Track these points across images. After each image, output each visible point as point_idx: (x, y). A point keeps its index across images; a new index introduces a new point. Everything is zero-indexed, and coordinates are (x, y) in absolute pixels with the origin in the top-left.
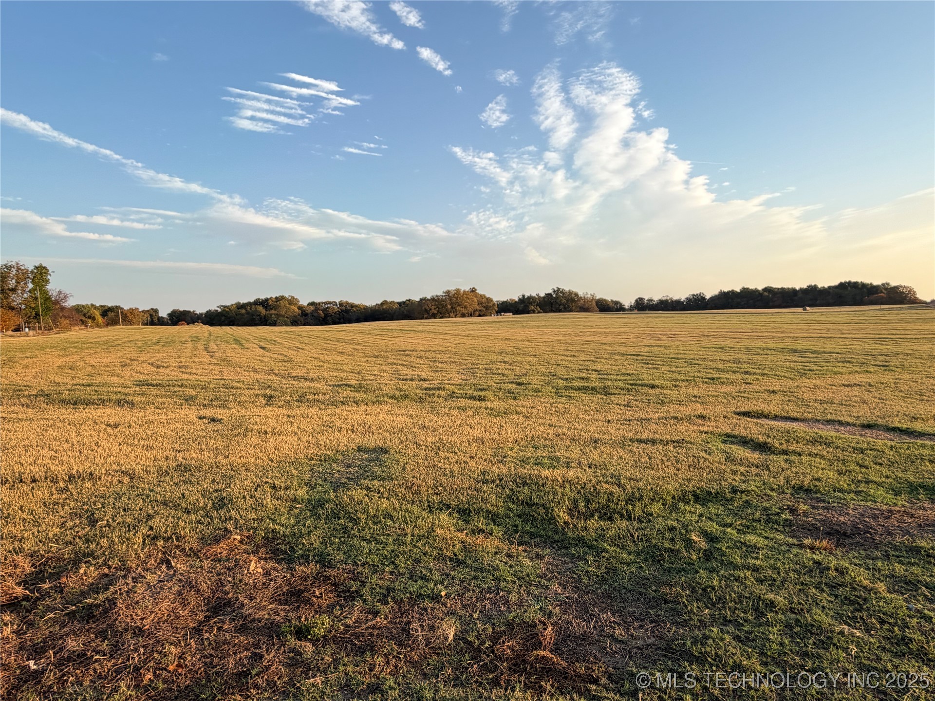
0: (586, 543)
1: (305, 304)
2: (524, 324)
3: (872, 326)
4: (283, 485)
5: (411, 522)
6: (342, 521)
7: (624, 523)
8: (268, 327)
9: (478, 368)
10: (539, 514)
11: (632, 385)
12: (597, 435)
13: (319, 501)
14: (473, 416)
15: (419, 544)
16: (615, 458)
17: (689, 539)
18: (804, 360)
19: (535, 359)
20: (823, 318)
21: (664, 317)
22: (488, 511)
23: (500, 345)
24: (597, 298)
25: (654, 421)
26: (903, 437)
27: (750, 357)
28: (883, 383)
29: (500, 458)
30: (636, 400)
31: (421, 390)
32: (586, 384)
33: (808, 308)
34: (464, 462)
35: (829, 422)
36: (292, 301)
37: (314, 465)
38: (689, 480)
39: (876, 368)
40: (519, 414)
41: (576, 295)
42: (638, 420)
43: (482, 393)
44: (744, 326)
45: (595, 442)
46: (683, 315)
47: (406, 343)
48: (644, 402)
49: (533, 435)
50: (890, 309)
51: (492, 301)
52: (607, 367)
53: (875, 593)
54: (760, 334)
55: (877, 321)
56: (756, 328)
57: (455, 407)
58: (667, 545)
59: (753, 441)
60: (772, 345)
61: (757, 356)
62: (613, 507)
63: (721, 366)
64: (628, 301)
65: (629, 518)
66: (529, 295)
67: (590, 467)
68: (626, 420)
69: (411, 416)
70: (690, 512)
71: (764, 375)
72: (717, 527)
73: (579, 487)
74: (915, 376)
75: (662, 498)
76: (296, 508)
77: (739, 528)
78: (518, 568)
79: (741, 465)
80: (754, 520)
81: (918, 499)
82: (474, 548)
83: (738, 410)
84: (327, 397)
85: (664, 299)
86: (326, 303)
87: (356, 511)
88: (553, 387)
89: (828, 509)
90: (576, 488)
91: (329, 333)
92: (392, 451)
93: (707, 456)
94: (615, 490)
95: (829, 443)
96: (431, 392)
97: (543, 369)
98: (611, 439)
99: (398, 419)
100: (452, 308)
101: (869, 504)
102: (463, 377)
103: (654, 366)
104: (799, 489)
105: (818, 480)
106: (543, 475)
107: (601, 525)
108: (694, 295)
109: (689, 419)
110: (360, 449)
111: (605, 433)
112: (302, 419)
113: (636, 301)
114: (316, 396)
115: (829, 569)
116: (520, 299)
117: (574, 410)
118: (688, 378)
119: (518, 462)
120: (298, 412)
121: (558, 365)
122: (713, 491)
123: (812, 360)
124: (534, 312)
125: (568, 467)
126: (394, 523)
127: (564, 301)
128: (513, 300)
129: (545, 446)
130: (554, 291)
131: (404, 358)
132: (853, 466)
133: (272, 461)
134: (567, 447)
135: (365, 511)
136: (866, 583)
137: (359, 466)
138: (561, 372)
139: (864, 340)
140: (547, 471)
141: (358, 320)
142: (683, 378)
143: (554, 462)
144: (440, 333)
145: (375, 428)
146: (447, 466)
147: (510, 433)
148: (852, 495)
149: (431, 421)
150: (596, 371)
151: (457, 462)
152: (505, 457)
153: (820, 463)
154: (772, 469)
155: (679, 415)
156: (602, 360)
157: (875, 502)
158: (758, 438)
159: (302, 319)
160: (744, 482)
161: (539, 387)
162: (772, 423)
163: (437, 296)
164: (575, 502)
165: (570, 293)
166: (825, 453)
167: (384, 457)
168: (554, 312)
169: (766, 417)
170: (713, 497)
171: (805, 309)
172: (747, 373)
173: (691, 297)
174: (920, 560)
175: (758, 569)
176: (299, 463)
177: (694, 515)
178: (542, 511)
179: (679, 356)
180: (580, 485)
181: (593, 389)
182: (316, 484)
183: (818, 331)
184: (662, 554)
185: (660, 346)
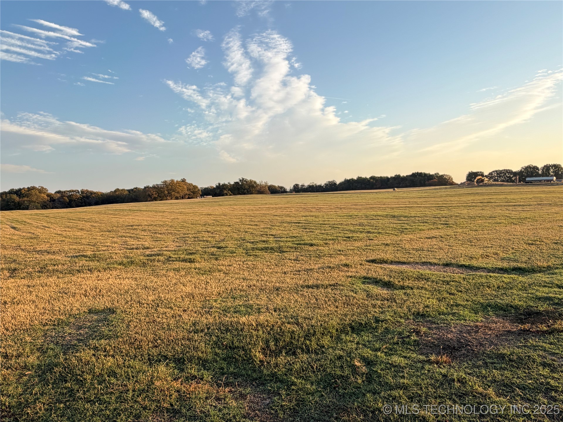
0: (278, 378)
1: (53, 193)
2: (221, 203)
3: (433, 199)
4: (15, 353)
5: (133, 377)
6: (68, 385)
7: (305, 357)
8: (21, 211)
9: (188, 237)
10: (240, 356)
11: (298, 244)
12: (277, 284)
13: (49, 365)
14: (185, 275)
15: (139, 399)
16: (293, 302)
17: (354, 365)
18: (400, 222)
19: (229, 228)
20: (405, 195)
21: (312, 197)
22: (199, 358)
23: (204, 219)
24: (269, 184)
25: (315, 270)
26: (468, 271)
27: (369, 221)
28: (448, 235)
29: (207, 309)
30: (302, 256)
31: (145, 256)
32: (266, 246)
33: (396, 189)
34: (178, 315)
35: (424, 263)
36: (42, 190)
37: (47, 330)
38: (346, 315)
39: (442, 226)
40: (220, 271)
41: (255, 182)
42: (305, 271)
43: (192, 257)
44: (361, 201)
45: (277, 290)
46: (324, 195)
47: (134, 220)
48: (307, 257)
49: (231, 288)
50: (440, 189)
51: (197, 187)
52: (279, 232)
53: (489, 398)
54: (371, 206)
55: (436, 196)
56: (369, 202)
57: (171, 269)
58: (339, 373)
59: (381, 280)
60: (380, 213)
61: (373, 221)
62: (295, 343)
63: (352, 228)
64: (289, 187)
65: (308, 352)
66: (223, 183)
67: (275, 311)
68: (297, 271)
69: (136, 279)
70: (350, 341)
71: (379, 233)
72: (371, 352)
73: (269, 329)
74: (464, 230)
75: (329, 332)
76: (26, 375)
77: (385, 351)
78: (225, 411)
79: (377, 300)
80: (394, 344)
81: (489, 315)
82: (188, 396)
83: (368, 259)
84: (66, 267)
85: (311, 185)
86: (70, 191)
87: (83, 372)
88: (244, 249)
89: (439, 329)
90: (266, 329)
91: (73, 214)
92: (118, 311)
93: (355, 295)
94: (295, 328)
95: (428, 278)
96: (152, 258)
97: (236, 236)
98: (288, 287)
99: (125, 282)
100: (168, 193)
101: (462, 322)
102: (178, 244)
103: (310, 230)
104: (418, 315)
105: (427, 306)
106: (241, 322)
107: (288, 360)
108: (329, 182)
109: (338, 267)
110: (90, 311)
111: (283, 282)
112: (41, 288)
113: (294, 186)
114: (56, 267)
115: (453, 380)
116: (217, 186)
117: (260, 266)
118: (333, 238)
119: (221, 312)
120: (38, 281)
121: (246, 232)
122: (363, 323)
123: (405, 222)
124: (227, 195)
125: (259, 313)
126: (118, 380)
127: (247, 187)
128: (212, 187)
129: (241, 296)
130: (240, 181)
131: (132, 231)
132: (446, 295)
133: (7, 330)
134: (257, 296)
135: (91, 371)
136: (480, 390)
137: (89, 327)
138: (248, 237)
139: (431, 208)
140: (244, 318)
141: (97, 203)
142: (330, 238)
143: (249, 309)
144: (160, 212)
145: (105, 292)
146: (164, 320)
147: (214, 288)
148: (450, 316)
149: (152, 282)
150: (272, 235)
151: (173, 316)
152: (211, 308)
153: (426, 294)
154: (398, 301)
155: (332, 265)
156: (276, 227)
157: (466, 320)
158: (384, 279)
159: (51, 204)
160: (382, 313)
161: (234, 249)
162: (391, 266)
163: (157, 185)
164: (267, 341)
165: (251, 181)
166: (427, 286)
167: (111, 317)
168: (241, 194)
169: (386, 262)
170: (363, 327)
171: (394, 190)
172: (369, 232)
173: (328, 183)
174: (507, 365)
175: (407, 387)
176: (34, 330)
177: (353, 344)
178: (242, 353)
179: (325, 223)
180: (270, 327)
181: (272, 249)
182: (47, 349)
183: (404, 203)
184: (336, 381)
185: (312, 216)
